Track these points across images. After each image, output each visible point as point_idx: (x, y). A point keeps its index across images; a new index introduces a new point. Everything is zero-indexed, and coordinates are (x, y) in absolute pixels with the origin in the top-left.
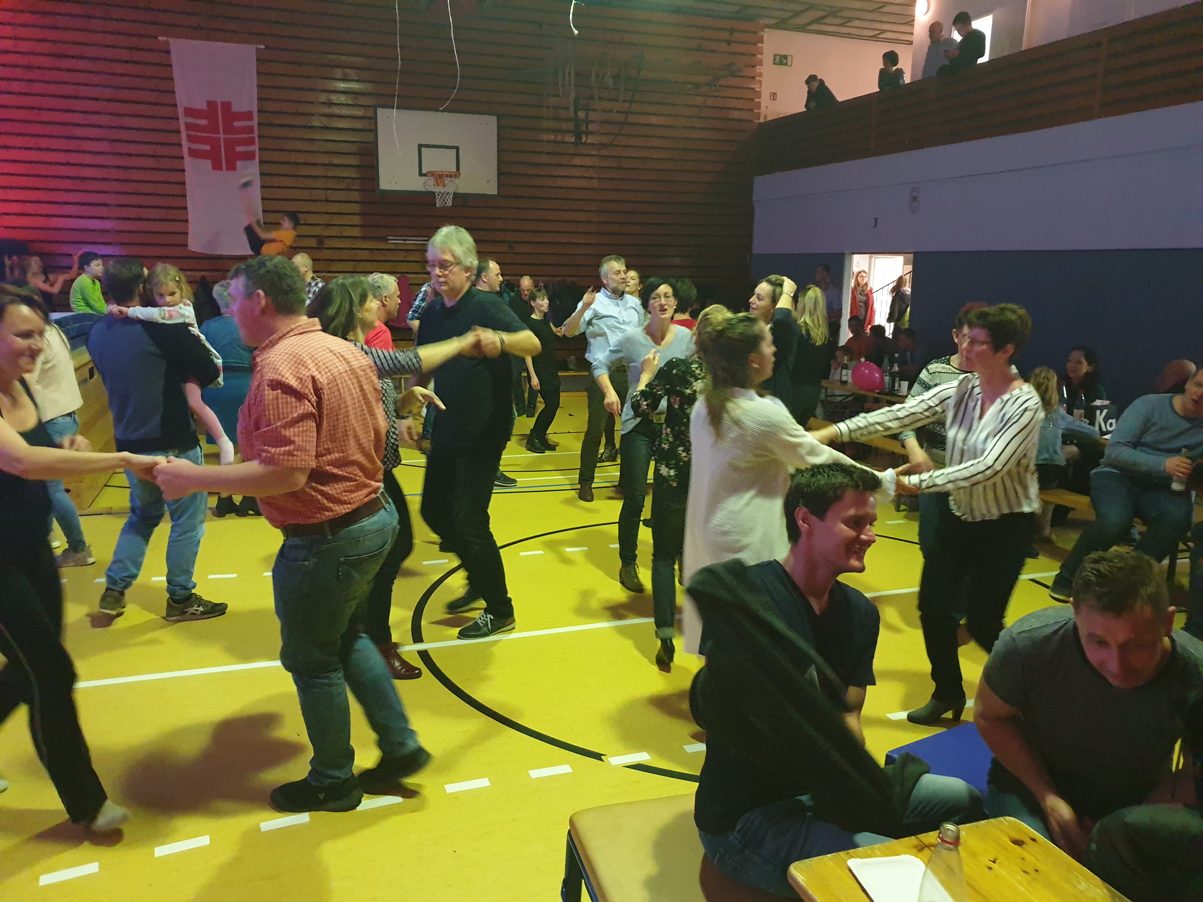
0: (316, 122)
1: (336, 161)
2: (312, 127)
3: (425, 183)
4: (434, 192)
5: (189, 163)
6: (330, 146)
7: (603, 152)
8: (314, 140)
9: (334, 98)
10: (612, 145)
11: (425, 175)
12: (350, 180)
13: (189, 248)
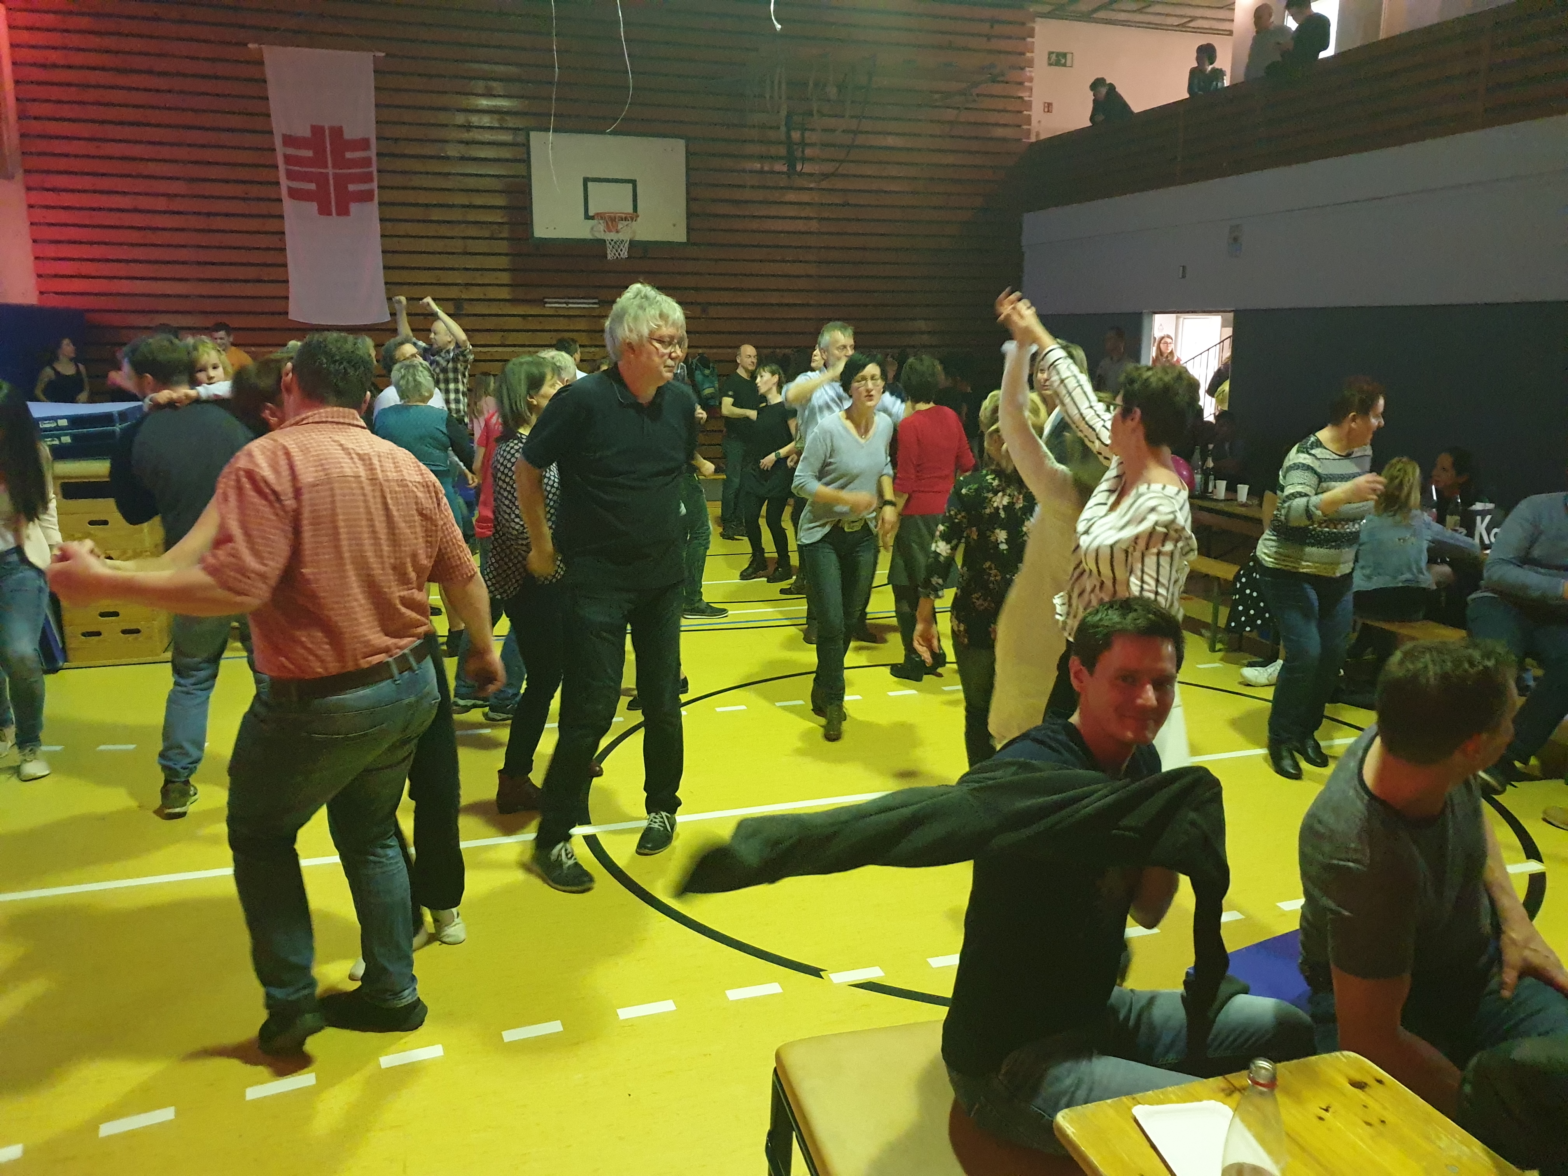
0: (452, 151)
1: (478, 200)
2: (448, 158)
3: (592, 229)
4: (605, 241)
5: (289, 206)
6: (472, 183)
7: (824, 184)
8: (449, 174)
9: (475, 119)
10: (836, 176)
11: (592, 218)
12: (495, 226)
13: (290, 317)
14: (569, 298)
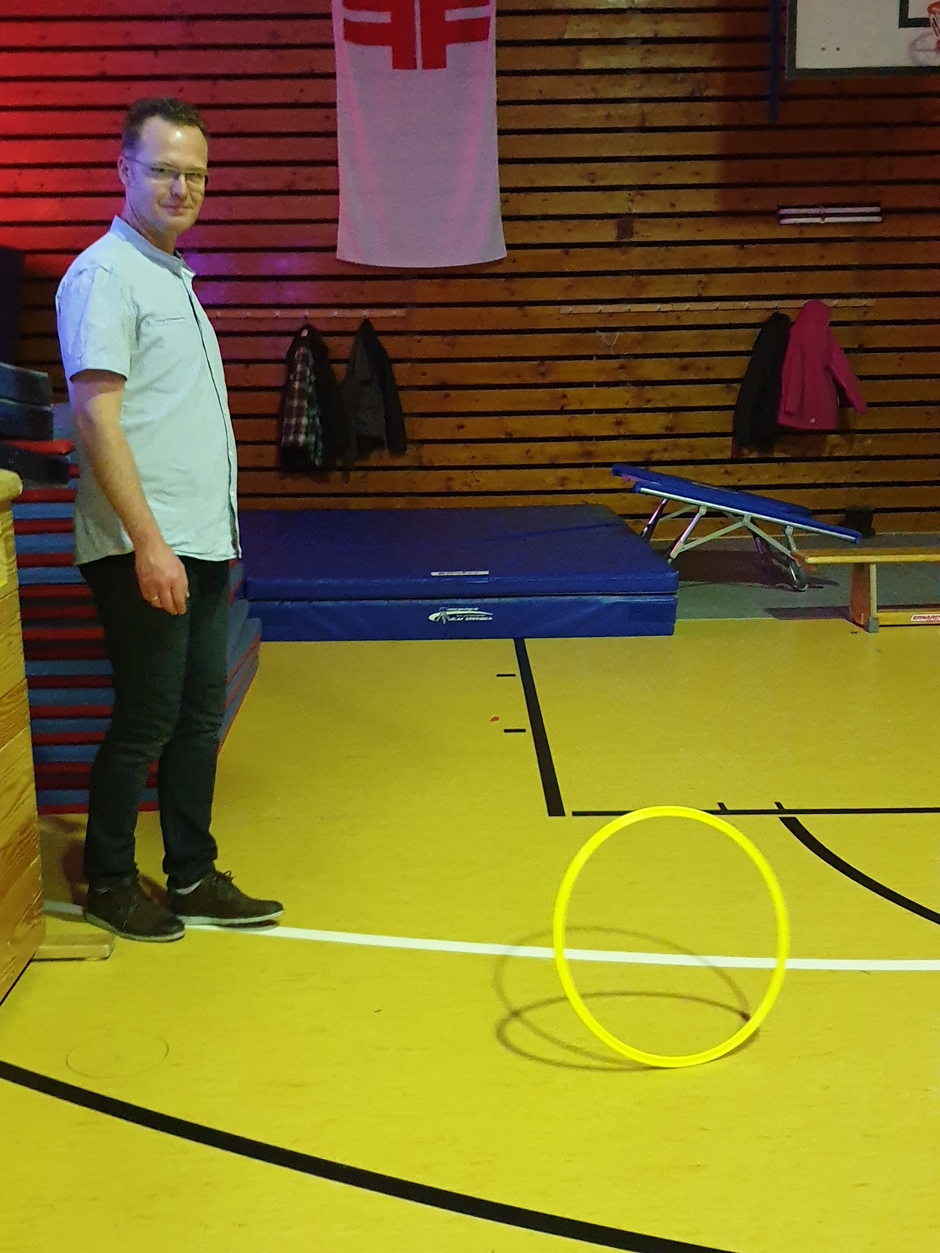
3: (913, 45)
5: (345, 55)
11: (917, 22)
12: (700, 75)
13: (339, 256)
14: (827, 206)
